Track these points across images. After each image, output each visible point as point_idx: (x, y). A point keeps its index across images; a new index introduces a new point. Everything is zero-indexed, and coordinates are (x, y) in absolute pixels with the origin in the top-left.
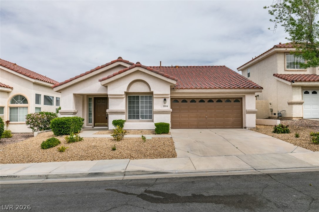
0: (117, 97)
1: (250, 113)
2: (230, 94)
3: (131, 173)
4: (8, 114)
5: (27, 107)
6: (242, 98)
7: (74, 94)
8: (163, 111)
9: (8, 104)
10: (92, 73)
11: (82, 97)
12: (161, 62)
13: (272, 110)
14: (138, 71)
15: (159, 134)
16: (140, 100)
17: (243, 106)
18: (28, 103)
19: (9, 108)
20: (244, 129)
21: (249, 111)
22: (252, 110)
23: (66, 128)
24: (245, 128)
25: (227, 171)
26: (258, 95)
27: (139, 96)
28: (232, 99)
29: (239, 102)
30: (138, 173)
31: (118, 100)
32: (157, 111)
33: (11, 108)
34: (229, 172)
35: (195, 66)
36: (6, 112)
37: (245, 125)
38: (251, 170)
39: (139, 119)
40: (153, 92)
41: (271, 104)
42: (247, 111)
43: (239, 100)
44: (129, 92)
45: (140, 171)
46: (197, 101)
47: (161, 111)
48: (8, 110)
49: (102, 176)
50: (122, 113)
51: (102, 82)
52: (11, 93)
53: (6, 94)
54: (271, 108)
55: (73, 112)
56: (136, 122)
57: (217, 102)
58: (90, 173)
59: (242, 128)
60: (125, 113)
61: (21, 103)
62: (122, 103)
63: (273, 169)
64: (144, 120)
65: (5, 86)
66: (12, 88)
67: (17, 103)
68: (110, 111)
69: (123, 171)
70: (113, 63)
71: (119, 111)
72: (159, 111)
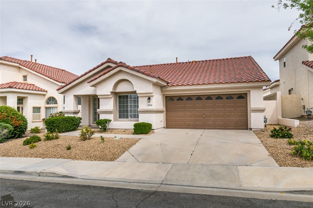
0: (106, 97)
1: (256, 111)
2: (231, 90)
3: (45, 175)
4: (44, 113)
5: (57, 107)
6: (246, 94)
7: (74, 95)
8: (147, 110)
9: (44, 105)
10: (86, 75)
11: (88, 97)
12: (177, 58)
13: (304, 107)
14: (120, 71)
15: (137, 134)
16: (129, 100)
17: (248, 103)
18: (57, 104)
19: (45, 108)
20: (248, 131)
21: (254, 110)
22: (259, 108)
23: (55, 126)
24: (251, 129)
25: (130, 182)
26: (292, 89)
27: (128, 95)
28: (235, 95)
29: (244, 98)
30: (50, 175)
31: (107, 100)
32: (141, 111)
33: (46, 108)
34: (132, 183)
35: (215, 60)
36: (43, 111)
37: (250, 126)
38: (156, 184)
39: (128, 118)
40: (136, 91)
41: (302, 100)
42: (252, 110)
43: (243, 97)
44: (116, 91)
45: (52, 173)
46: (194, 98)
47: (146, 110)
48: (44, 110)
49: (23, 174)
50: (110, 112)
51: (90, 83)
52: (46, 95)
53: (42, 97)
54: (304, 105)
55: (73, 112)
56: (125, 121)
57: (216, 99)
58: (15, 171)
59: (248, 130)
60: (112, 113)
61: (53, 104)
62: (110, 103)
63: (182, 186)
64: (133, 120)
65: (43, 90)
66: (47, 91)
67: (50, 104)
68: (100, 111)
69: (39, 172)
70: (102, 64)
71: (107, 111)
72: (143, 111)
